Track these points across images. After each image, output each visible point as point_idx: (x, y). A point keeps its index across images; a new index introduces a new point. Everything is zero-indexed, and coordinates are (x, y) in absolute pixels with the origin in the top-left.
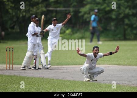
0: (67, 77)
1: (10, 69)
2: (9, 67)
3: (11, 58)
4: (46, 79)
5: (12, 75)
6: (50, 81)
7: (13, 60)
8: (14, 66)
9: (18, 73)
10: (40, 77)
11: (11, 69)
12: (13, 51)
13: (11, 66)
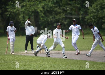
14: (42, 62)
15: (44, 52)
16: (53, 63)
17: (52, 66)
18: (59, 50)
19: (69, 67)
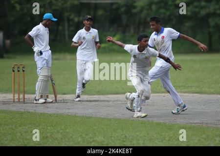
0: (114, 114)
1: (19, 101)
2: (17, 98)
3: (22, 83)
4: (79, 117)
5: (23, 110)
6: (85, 120)
7: (24, 86)
8: (27, 96)
9: (33, 107)
10: (69, 114)
11: (21, 100)
12: (23, 71)
13: (21, 96)
14: (20, 126)
15: (24, 98)
16: (49, 128)
17: (49, 135)
18: (64, 94)
19: (95, 139)
